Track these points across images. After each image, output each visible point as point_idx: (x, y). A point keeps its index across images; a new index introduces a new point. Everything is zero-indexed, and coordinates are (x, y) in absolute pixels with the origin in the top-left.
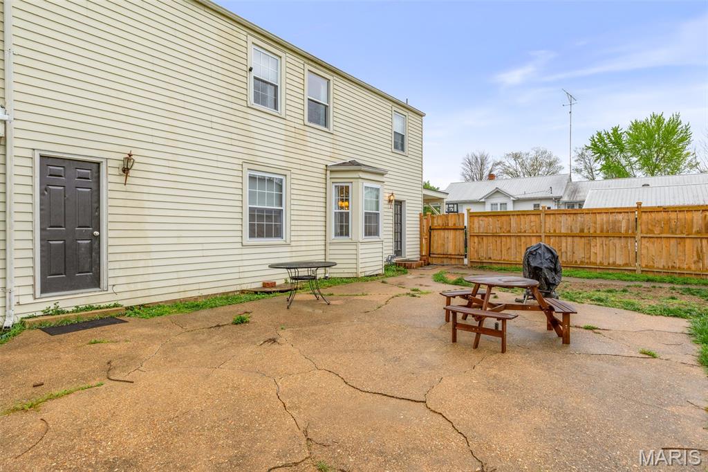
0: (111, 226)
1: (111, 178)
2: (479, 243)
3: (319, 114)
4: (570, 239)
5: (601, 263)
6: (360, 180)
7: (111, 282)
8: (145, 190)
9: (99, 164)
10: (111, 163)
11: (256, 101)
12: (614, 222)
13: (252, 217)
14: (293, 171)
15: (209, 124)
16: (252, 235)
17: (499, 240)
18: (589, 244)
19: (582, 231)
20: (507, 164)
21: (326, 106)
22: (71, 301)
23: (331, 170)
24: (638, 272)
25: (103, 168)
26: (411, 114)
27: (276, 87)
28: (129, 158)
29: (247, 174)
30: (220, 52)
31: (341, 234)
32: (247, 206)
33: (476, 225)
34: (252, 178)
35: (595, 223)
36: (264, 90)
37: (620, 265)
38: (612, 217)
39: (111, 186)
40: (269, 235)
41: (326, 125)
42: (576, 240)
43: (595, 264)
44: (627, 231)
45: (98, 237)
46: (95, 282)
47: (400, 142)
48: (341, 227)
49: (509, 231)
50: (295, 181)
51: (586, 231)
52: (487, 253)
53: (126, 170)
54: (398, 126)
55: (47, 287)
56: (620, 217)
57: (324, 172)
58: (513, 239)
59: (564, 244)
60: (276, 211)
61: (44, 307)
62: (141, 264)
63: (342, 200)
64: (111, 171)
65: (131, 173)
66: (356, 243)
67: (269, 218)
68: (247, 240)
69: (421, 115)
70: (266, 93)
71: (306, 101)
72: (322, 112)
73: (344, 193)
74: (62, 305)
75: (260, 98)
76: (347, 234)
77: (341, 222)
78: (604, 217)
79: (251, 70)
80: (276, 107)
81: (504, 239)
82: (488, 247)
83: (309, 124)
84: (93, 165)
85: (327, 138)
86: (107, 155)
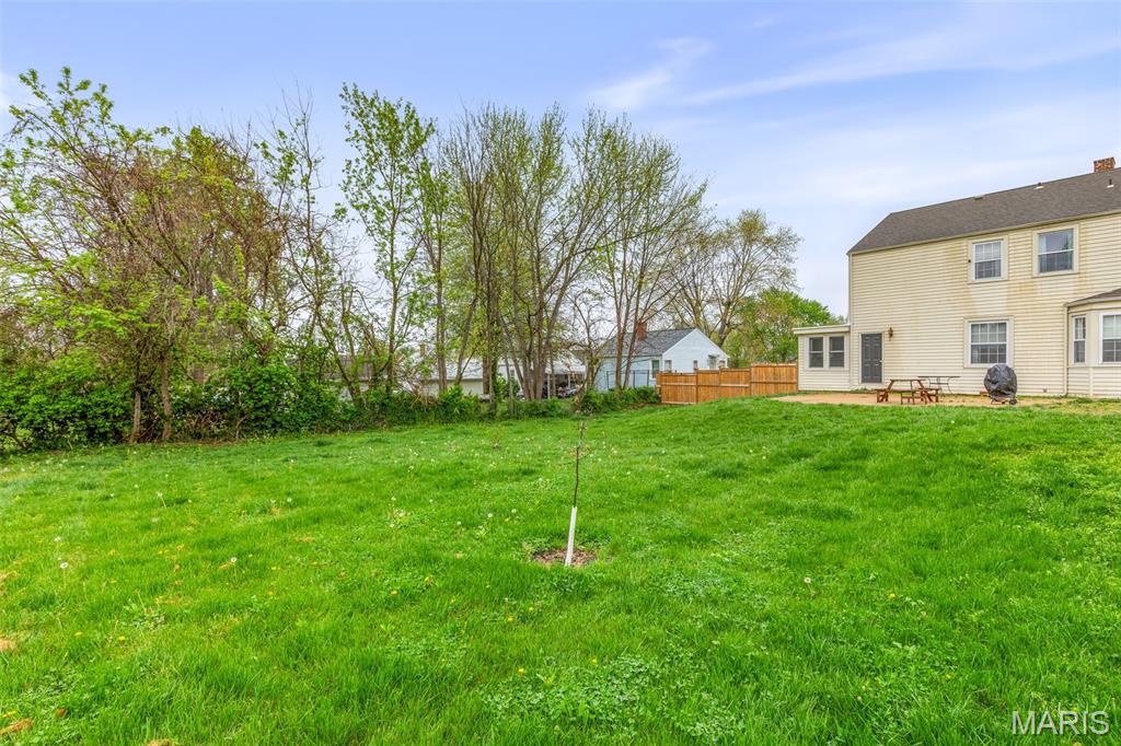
0: (886, 359)
1: (885, 339)
6: (1095, 312)
8: (900, 342)
10: (885, 333)
11: (979, 277)
13: (974, 351)
14: (1016, 315)
16: (974, 362)
21: (1072, 252)
22: (871, 386)
25: (883, 335)
27: (999, 261)
28: (892, 331)
29: (969, 324)
31: (1078, 362)
32: (969, 344)
34: (972, 325)
39: (886, 343)
41: (1071, 268)
45: (881, 363)
50: (1017, 323)
53: (891, 335)
55: (863, 381)
57: (1061, 308)
60: (1000, 345)
62: (897, 373)
63: (1081, 330)
64: (886, 336)
65: (894, 336)
66: (1092, 368)
67: (994, 350)
68: (969, 365)
70: (989, 269)
71: (1037, 258)
73: (1082, 324)
74: (868, 387)
75: (984, 274)
76: (1084, 362)
79: (969, 261)
80: (999, 275)
83: (1042, 275)
84: (880, 335)
85: (1069, 279)
86: (884, 330)
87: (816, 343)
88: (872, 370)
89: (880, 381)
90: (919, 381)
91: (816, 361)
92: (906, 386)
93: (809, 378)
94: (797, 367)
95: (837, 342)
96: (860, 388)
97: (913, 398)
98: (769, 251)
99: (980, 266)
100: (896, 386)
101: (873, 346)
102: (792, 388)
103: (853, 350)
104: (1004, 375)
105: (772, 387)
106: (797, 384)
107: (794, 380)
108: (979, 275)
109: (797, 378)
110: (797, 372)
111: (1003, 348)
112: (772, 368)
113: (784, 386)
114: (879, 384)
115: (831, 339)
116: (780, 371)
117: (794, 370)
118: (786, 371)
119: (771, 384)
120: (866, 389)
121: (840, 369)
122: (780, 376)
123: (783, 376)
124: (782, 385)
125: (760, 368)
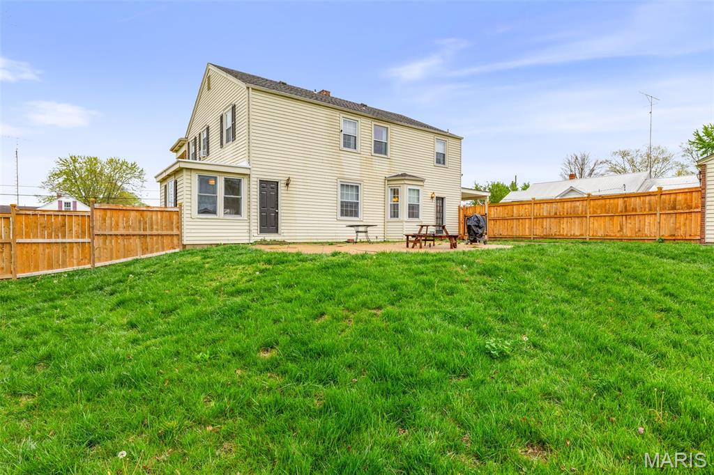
0: (282, 208)
1: (282, 188)
2: (494, 225)
3: (380, 148)
4: (548, 219)
5: (567, 235)
6: (405, 185)
7: (282, 231)
8: (295, 192)
9: (277, 182)
10: (282, 182)
11: (344, 146)
12: (574, 207)
13: (342, 206)
14: (365, 181)
15: (321, 161)
16: (342, 215)
17: (506, 221)
18: (560, 222)
19: (556, 214)
20: (614, 162)
21: (386, 143)
22: (269, 237)
23: (388, 180)
24: (588, 240)
25: (279, 184)
26: (450, 139)
27: (355, 137)
28: (288, 180)
29: (339, 184)
30: (326, 125)
31: (394, 217)
32: (339, 200)
33: (492, 213)
34: (342, 185)
35: (563, 208)
36: (349, 140)
37: (577, 236)
38: (573, 204)
40: (351, 216)
41: (386, 154)
42: (552, 220)
43: (563, 235)
44: (582, 213)
45: (277, 213)
46: (276, 231)
47: (441, 159)
48: (394, 212)
49: (513, 216)
50: (366, 187)
51: (558, 214)
52: (499, 231)
53: (287, 184)
54: (439, 148)
55: (261, 231)
56: (578, 203)
57: (383, 181)
58: (515, 221)
59: (545, 223)
60: (355, 203)
61: (260, 238)
63: (394, 197)
64: (282, 185)
65: (289, 186)
66: (402, 222)
67: (351, 206)
68: (339, 217)
69: (460, 139)
70: (350, 141)
71: (373, 142)
72: (384, 147)
73: (395, 192)
74: (266, 238)
75: (346, 144)
76: (398, 217)
77: (394, 209)
78: (569, 204)
79: (342, 131)
80: (355, 148)
81: (509, 221)
82: (499, 226)
85: (387, 162)
86: (280, 178)
88: (269, 221)
91: (206, 209)
93: (197, 227)
94: (180, 213)
95: (233, 186)
96: (258, 238)
99: (344, 137)
101: (269, 192)
102: (172, 242)
103: (250, 197)
105: (138, 239)
106: (179, 236)
107: (175, 232)
109: (179, 227)
111: (357, 205)
112: (137, 214)
113: (157, 240)
114: (276, 235)
115: (226, 180)
116: (152, 218)
117: (175, 217)
118: (162, 218)
119: (135, 237)
120: (265, 241)
121: (237, 217)
122: (152, 225)
123: (155, 227)
124: (155, 238)
125: (114, 212)
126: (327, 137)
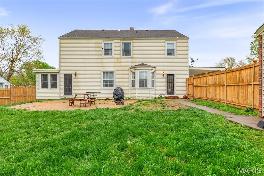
0: (74, 85)
1: (74, 77)
3: (127, 52)
6: (137, 70)
7: (74, 94)
8: (79, 78)
13: (104, 82)
14: (116, 70)
15: (92, 63)
21: (130, 50)
22: (68, 97)
23: (131, 68)
26: (178, 40)
27: (111, 50)
28: (76, 73)
29: (102, 72)
32: (102, 80)
34: (104, 73)
39: (74, 78)
40: (110, 86)
41: (130, 55)
48: (133, 84)
50: (117, 73)
53: (76, 75)
55: (65, 94)
57: (128, 69)
61: (64, 97)
62: (79, 91)
64: (74, 75)
67: (110, 82)
68: (102, 88)
70: (108, 52)
71: (122, 50)
76: (134, 86)
77: (133, 82)
79: (103, 48)
80: (111, 55)
83: (123, 56)
84: (71, 75)
85: (131, 59)
86: (73, 73)
87: (44, 77)
88: (68, 90)
89: (71, 94)
90: (87, 95)
91: (44, 85)
92: (82, 97)
93: (41, 93)
94: (35, 88)
95: (54, 77)
96: (63, 97)
97: (85, 103)
98: (33, 42)
99: (106, 50)
100: (78, 97)
101: (68, 79)
102: (33, 98)
103: (61, 81)
104: (120, 91)
105: (23, 98)
106: (35, 96)
107: (34, 95)
108: (106, 54)
109: (35, 93)
110: (35, 90)
111: (113, 82)
112: (23, 89)
113: (29, 98)
114: (71, 96)
115: (51, 75)
116: (27, 90)
117: (34, 90)
118: (30, 90)
119: (22, 97)
120: (66, 98)
121: (55, 89)
122: (27, 92)
123: (28, 93)
124: (28, 97)
125: (16, 88)
126: (95, 52)
